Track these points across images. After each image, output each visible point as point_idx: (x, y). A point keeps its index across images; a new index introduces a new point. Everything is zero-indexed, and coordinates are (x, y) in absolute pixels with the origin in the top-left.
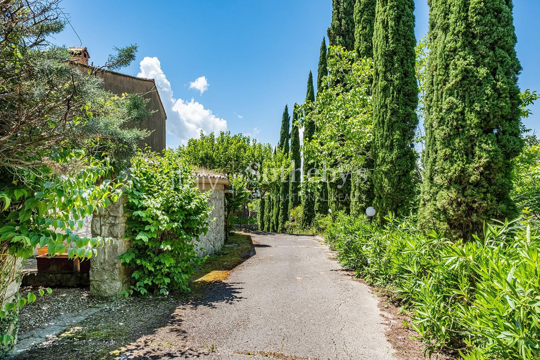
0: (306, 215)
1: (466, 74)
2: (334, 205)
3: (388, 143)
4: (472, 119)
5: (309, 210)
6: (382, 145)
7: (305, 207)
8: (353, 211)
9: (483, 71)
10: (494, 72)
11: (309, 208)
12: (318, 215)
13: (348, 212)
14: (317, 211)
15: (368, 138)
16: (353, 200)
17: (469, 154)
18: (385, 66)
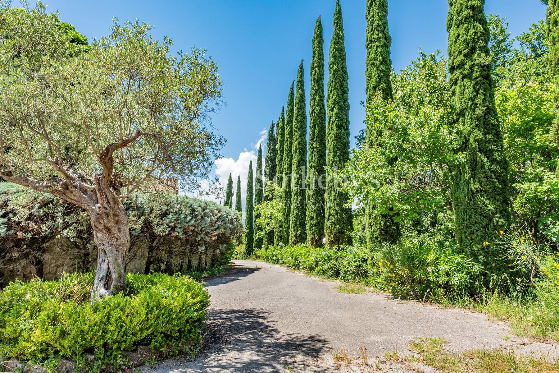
0: (247, 250)
1: (297, 214)
2: (266, 243)
3: (286, 221)
4: (298, 223)
5: (249, 247)
6: (284, 222)
7: (247, 245)
8: (275, 245)
9: (300, 214)
10: (302, 214)
11: (249, 246)
12: (255, 249)
13: (273, 245)
14: (255, 247)
15: (280, 218)
16: (275, 241)
17: (297, 230)
18: (285, 196)
